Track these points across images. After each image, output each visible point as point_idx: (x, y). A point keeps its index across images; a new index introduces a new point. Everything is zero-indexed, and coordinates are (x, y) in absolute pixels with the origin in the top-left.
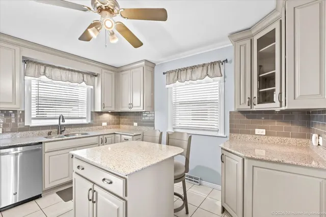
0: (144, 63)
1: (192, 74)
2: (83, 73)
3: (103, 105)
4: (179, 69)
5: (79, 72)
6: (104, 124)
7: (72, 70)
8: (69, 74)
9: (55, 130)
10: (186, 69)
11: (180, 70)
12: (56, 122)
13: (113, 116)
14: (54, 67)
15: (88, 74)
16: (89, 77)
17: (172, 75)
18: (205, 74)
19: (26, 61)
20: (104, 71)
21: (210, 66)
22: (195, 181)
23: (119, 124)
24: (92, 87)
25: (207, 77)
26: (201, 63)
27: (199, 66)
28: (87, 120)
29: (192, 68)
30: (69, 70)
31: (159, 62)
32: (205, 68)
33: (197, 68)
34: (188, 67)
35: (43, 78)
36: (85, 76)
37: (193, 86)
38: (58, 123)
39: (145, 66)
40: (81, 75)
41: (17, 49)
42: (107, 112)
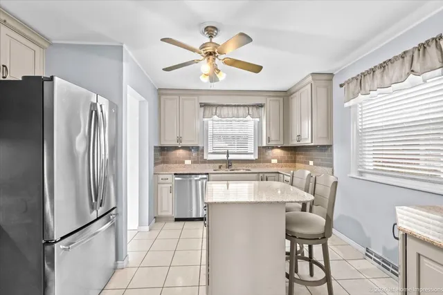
0: (311, 77)
1: (382, 76)
2: (248, 106)
3: (269, 140)
4: (362, 73)
5: (244, 106)
6: (274, 161)
7: (238, 106)
8: (235, 110)
9: (224, 165)
10: (373, 71)
11: (364, 75)
12: (224, 157)
13: (286, 152)
14: (223, 106)
15: (253, 106)
16: (255, 109)
17: (352, 86)
18: (408, 70)
19: (204, 105)
20: (268, 99)
21: (416, 52)
22: (392, 272)
23: (294, 161)
24: (258, 120)
25: (411, 76)
26: (400, 52)
27: (396, 58)
28: (254, 156)
29: (383, 66)
30: (235, 106)
31: (339, 68)
32: (408, 58)
33: (391, 63)
34: (375, 67)
35: (215, 117)
36: (250, 109)
37: (390, 97)
38: (226, 158)
39: (313, 82)
40: (247, 108)
41: (196, 98)
42: (277, 148)
